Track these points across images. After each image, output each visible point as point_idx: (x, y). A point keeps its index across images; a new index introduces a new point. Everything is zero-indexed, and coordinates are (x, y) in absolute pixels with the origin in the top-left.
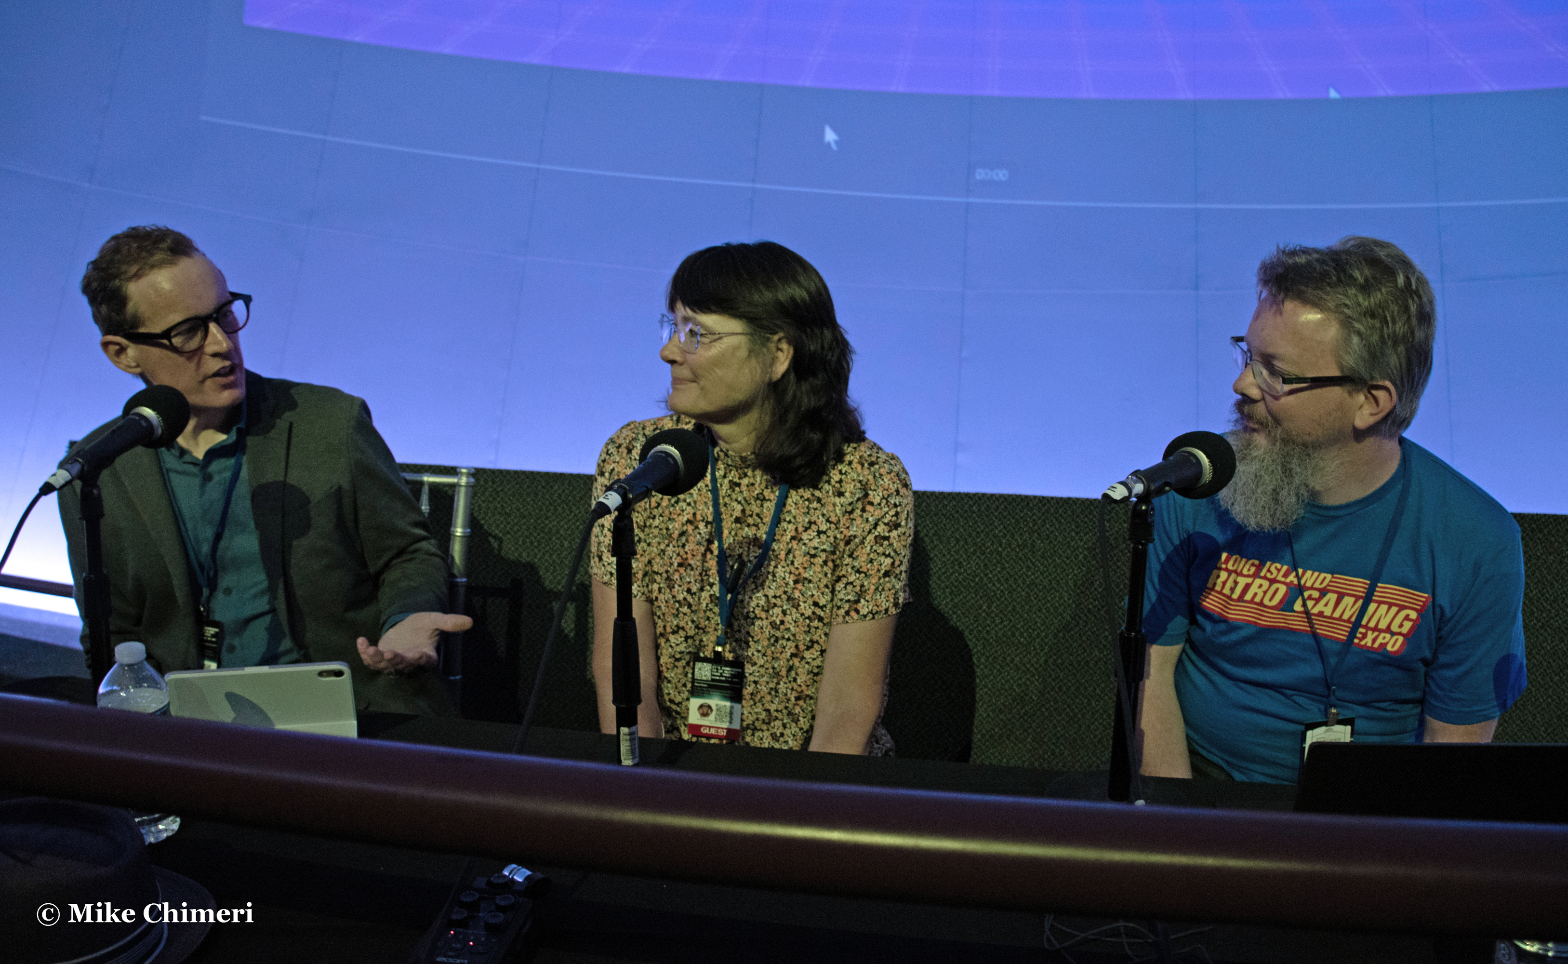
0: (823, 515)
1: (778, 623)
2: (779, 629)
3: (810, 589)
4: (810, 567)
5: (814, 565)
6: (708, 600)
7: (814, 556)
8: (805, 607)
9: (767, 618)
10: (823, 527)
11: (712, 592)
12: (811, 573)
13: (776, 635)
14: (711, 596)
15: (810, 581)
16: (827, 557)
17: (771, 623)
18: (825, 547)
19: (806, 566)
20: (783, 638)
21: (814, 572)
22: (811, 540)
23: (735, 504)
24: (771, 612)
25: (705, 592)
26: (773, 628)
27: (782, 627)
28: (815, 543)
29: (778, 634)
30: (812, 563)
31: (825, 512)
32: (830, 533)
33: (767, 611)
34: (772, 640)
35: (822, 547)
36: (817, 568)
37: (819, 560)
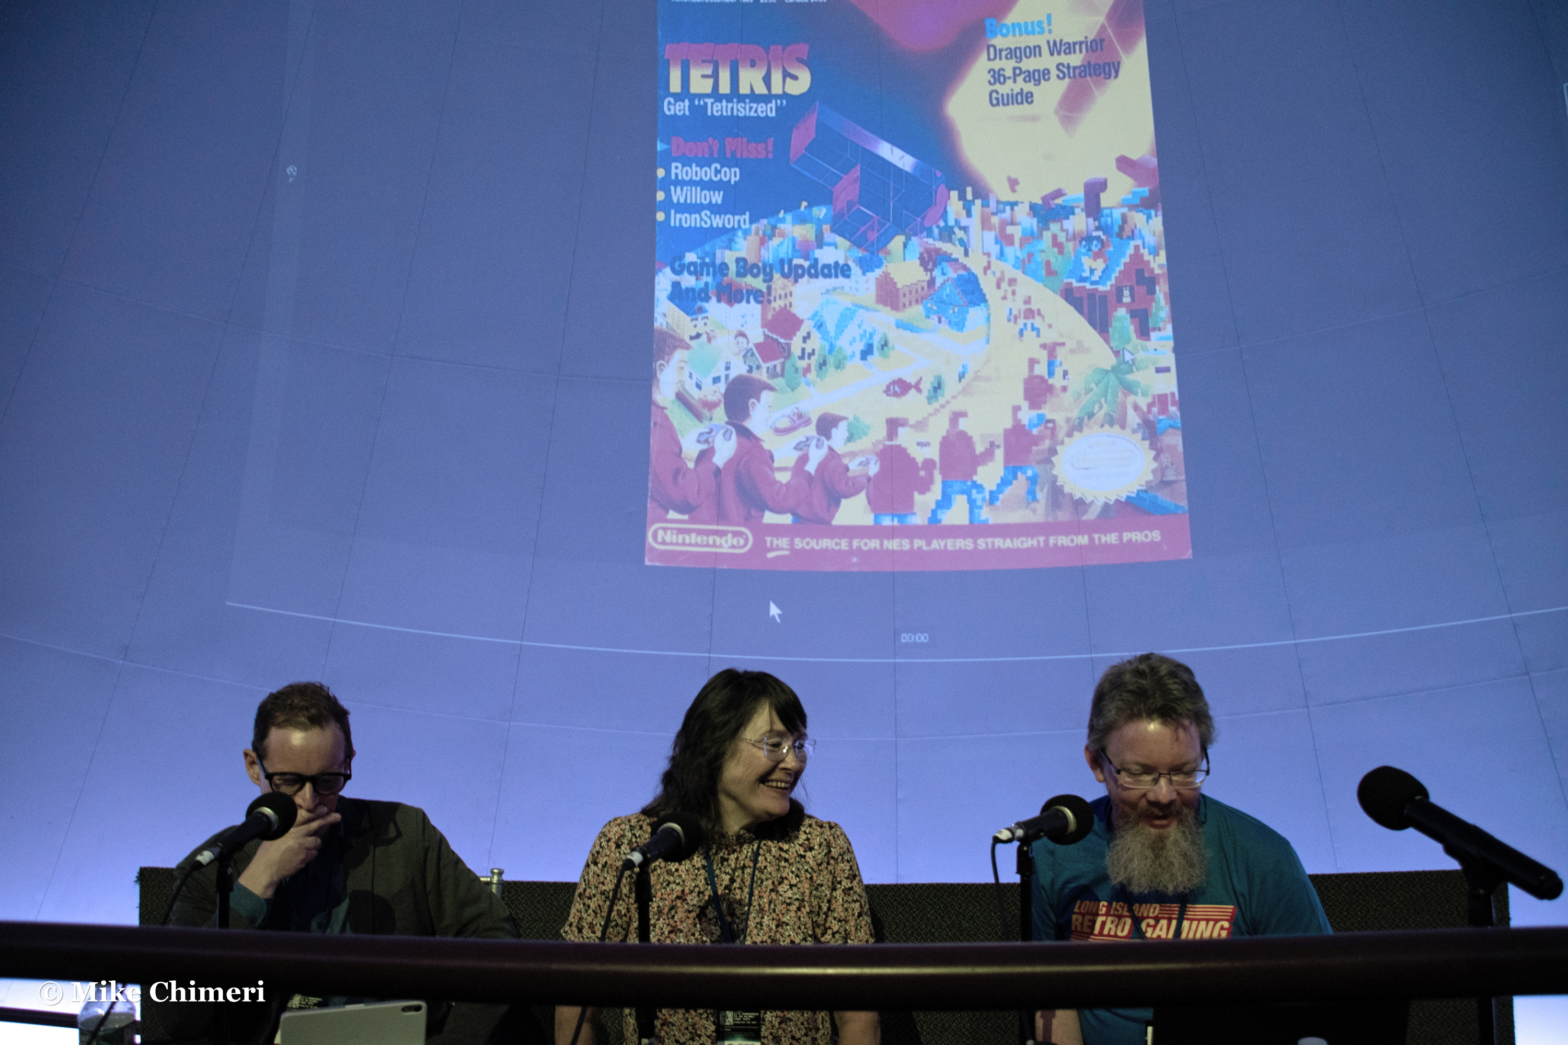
0: (792, 872)
3: (787, 930)
4: (787, 913)
7: (789, 904)
10: (794, 881)
12: (788, 918)
15: (787, 924)
18: (797, 896)
19: (783, 912)
21: (790, 917)
22: (785, 892)
28: (789, 894)
30: (788, 910)
32: (799, 885)
35: (795, 897)
36: (793, 914)
37: (793, 908)
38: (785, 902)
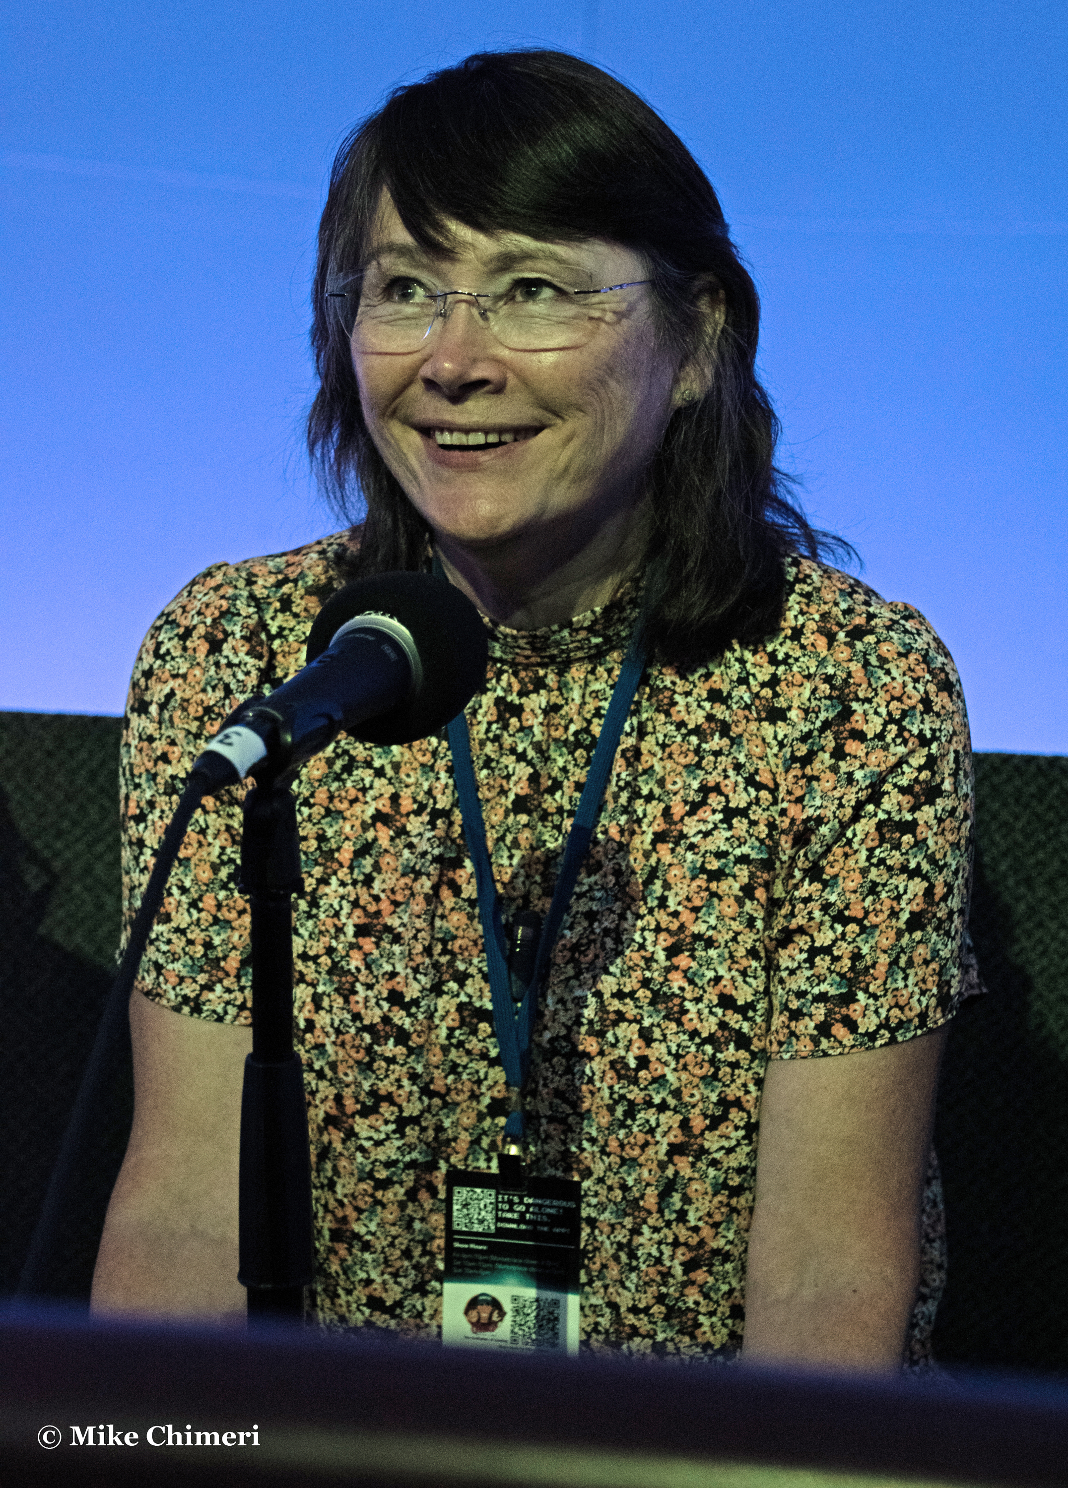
0: (738, 767)
1: (633, 1064)
2: (635, 1081)
3: (709, 962)
4: (709, 906)
5: (720, 898)
6: (453, 1019)
7: (717, 875)
8: (699, 1012)
9: (602, 1053)
10: (739, 800)
11: (463, 998)
12: (713, 921)
13: (630, 1096)
14: (461, 1007)
15: (710, 943)
16: (752, 876)
17: (613, 1064)
18: (745, 850)
19: (697, 903)
20: (649, 1104)
21: (721, 920)
22: (707, 834)
23: (509, 761)
24: (610, 1036)
25: (446, 997)
26: (620, 1077)
27: (642, 1074)
28: (719, 840)
29: (635, 1094)
30: (713, 894)
31: (742, 759)
32: (756, 813)
33: (601, 1034)
34: (620, 1111)
35: (738, 852)
36: (729, 908)
37: (730, 887)
38: (703, 870)
